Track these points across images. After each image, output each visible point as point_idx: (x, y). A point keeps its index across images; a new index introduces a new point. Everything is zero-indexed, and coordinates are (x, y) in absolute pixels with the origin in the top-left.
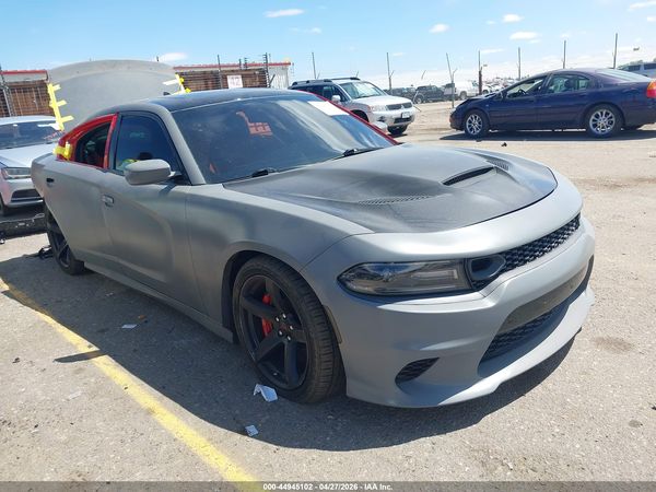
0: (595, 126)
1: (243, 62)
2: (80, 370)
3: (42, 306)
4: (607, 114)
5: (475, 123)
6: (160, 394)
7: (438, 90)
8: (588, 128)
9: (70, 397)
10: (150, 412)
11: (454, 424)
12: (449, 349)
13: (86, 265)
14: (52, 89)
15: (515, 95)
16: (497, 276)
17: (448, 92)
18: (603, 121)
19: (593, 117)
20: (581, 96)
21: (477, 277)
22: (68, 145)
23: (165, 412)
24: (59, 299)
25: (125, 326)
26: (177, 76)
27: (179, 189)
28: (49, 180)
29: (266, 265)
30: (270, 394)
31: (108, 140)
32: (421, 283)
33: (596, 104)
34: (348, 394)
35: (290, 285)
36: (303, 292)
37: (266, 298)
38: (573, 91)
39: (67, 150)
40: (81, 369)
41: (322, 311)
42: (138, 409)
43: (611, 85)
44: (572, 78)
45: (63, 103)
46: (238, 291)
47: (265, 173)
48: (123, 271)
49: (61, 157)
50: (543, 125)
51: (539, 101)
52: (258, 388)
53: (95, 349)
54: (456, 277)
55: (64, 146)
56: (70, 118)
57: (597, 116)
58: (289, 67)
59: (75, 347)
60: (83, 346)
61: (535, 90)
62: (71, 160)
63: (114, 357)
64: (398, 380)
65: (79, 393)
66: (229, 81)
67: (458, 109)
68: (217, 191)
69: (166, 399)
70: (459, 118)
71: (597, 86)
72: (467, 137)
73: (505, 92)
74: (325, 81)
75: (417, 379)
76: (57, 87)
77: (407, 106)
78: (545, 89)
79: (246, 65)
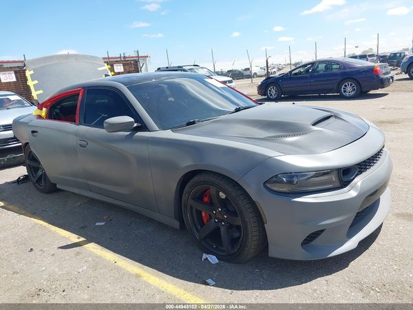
0: (345, 91)
1: (122, 56)
2: (78, 254)
3: (34, 214)
4: (351, 84)
5: (273, 91)
6: (141, 265)
7: (240, 72)
8: (341, 92)
9: (80, 270)
10: (138, 276)
11: (334, 269)
12: (333, 223)
13: (58, 186)
14: (28, 74)
15: (296, 74)
16: (354, 179)
17: (247, 73)
18: (349, 89)
19: (343, 86)
20: (335, 75)
21: (345, 179)
22: (44, 109)
23: (148, 275)
24: (43, 209)
25: (97, 224)
26: (106, 64)
27: (139, 134)
28: (33, 132)
29: (211, 178)
30: (213, 259)
31: (79, 105)
32: (315, 185)
33: (345, 79)
34: (270, 255)
35: (230, 189)
36: (239, 194)
37: (206, 199)
38: (329, 72)
39: (44, 112)
40: (78, 252)
41: (253, 204)
42: (130, 275)
43: (353, 68)
44: (329, 63)
45: (36, 82)
46: (187, 195)
47: (194, 123)
48: (90, 188)
49: (40, 117)
50: (314, 92)
51: (311, 77)
52: (205, 256)
53: (82, 239)
54: (334, 180)
55: (42, 110)
56: (41, 92)
57: (346, 86)
58: (148, 59)
59: (68, 239)
60: (74, 238)
61: (307, 71)
62: (46, 118)
63: (98, 243)
64: (303, 244)
65: (85, 268)
66: (115, 67)
67: (262, 83)
68: (168, 134)
69: (146, 267)
70: (263, 89)
71: (345, 68)
72: (269, 100)
73: (290, 72)
74: (178, 67)
75: (312, 243)
76: (32, 72)
77: (230, 82)
78: (314, 71)
79: (124, 57)
